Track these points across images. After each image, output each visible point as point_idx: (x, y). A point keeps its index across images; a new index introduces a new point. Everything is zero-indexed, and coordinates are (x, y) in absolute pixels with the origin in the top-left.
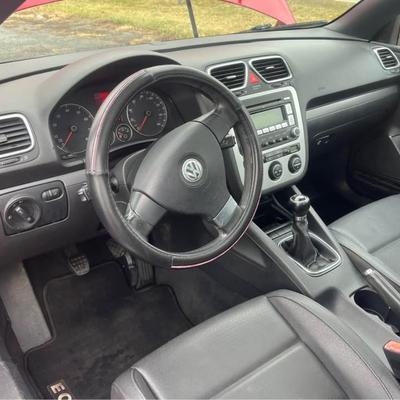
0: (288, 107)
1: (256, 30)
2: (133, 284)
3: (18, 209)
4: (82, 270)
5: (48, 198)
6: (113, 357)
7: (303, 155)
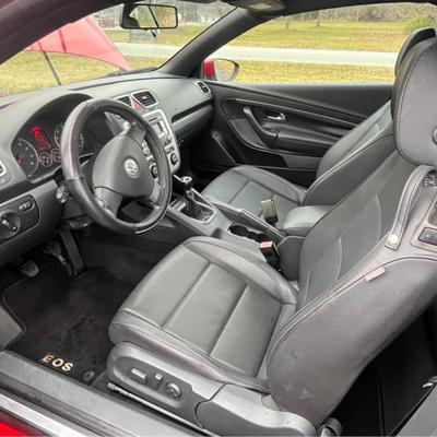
0: (161, 122)
1: (111, 75)
2: (70, 274)
3: (4, 222)
4: (34, 272)
5: (24, 210)
6: (81, 324)
7: (176, 152)
